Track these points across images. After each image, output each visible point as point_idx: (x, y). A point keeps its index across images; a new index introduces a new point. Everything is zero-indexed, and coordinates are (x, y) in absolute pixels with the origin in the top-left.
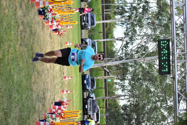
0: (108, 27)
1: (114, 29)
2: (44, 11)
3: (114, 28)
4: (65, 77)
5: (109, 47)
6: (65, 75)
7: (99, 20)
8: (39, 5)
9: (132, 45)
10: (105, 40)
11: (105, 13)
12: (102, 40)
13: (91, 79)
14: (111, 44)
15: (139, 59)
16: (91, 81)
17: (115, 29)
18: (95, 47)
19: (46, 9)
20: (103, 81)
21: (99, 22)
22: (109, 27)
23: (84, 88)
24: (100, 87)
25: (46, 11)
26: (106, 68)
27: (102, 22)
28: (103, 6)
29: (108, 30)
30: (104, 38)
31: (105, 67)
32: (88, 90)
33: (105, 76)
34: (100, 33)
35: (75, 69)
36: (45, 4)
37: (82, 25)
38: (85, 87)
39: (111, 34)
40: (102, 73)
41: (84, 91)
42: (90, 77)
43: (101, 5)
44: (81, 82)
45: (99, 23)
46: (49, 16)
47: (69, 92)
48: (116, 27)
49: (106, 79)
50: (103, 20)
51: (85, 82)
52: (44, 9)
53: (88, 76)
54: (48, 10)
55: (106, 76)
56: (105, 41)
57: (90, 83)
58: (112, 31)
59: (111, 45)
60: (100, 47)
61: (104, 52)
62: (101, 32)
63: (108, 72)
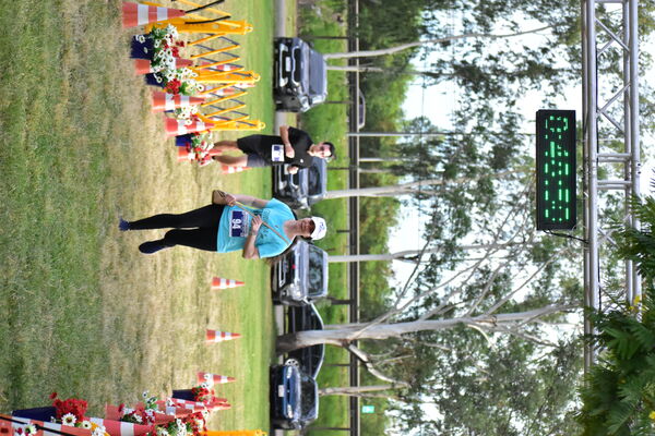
0: (370, 219)
1: (389, 228)
2: (149, 43)
3: (392, 225)
4: (211, 334)
5: (371, 292)
6: (211, 327)
7: (340, 187)
8: (136, 20)
9: (452, 269)
10: (358, 258)
11: (359, 171)
12: (347, 259)
13: (303, 383)
14: (379, 283)
15: (475, 319)
16: (303, 389)
17: (392, 229)
18: (321, 271)
19: (156, 37)
20: (346, 405)
21: (338, 193)
22: (375, 222)
23: (277, 414)
24: (333, 425)
25: (157, 44)
26: (356, 345)
27: (347, 194)
28: (352, 141)
29: (369, 230)
30: (353, 252)
31: (354, 342)
32: (290, 420)
33: (351, 385)
34: (339, 232)
35: (248, 334)
36: (155, 17)
37: (278, 190)
38: (281, 411)
39: (380, 246)
40: (343, 376)
41: (277, 422)
42: (298, 375)
43: (348, 135)
44: (267, 389)
45: (340, 199)
46: (168, 63)
47: (224, 381)
48: (396, 222)
49: (356, 398)
50: (351, 188)
51: (282, 391)
52: (152, 37)
53: (293, 370)
54: (164, 42)
55: (356, 385)
56: (356, 263)
57: (299, 398)
58: (382, 235)
59: (377, 286)
60: (337, 284)
61: (352, 302)
62: (343, 231)
63: (363, 363)
